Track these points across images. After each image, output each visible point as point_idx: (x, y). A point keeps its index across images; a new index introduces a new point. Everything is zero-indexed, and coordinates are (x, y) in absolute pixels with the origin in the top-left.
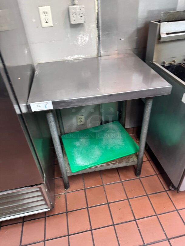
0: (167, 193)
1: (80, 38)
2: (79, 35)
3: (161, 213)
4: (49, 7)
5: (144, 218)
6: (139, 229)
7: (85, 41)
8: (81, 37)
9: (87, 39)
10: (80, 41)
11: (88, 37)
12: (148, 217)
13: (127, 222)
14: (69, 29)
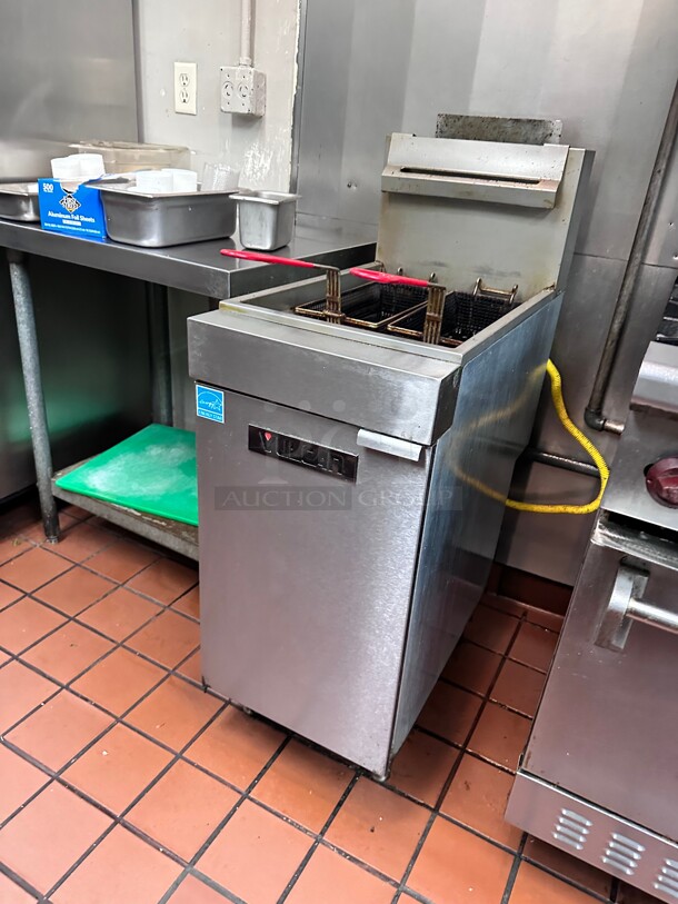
0: (223, 708)
1: (250, 160)
2: (250, 149)
3: (134, 726)
4: (194, 65)
5: (86, 700)
6: (40, 706)
7: (261, 169)
8: (254, 156)
9: (267, 165)
10: (249, 166)
11: (269, 161)
12: (95, 705)
13: (44, 675)
14: (229, 130)
